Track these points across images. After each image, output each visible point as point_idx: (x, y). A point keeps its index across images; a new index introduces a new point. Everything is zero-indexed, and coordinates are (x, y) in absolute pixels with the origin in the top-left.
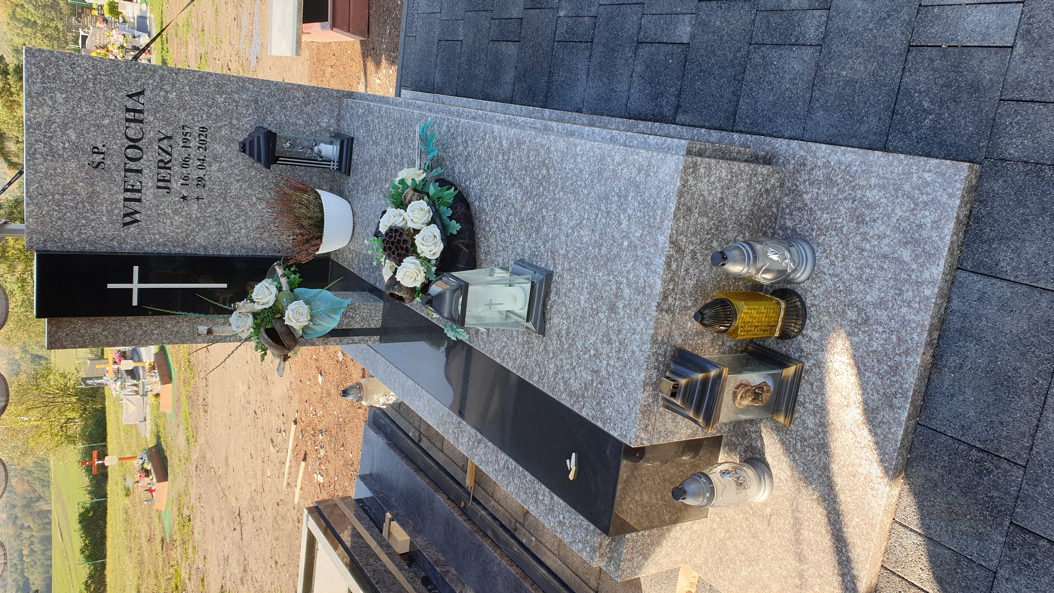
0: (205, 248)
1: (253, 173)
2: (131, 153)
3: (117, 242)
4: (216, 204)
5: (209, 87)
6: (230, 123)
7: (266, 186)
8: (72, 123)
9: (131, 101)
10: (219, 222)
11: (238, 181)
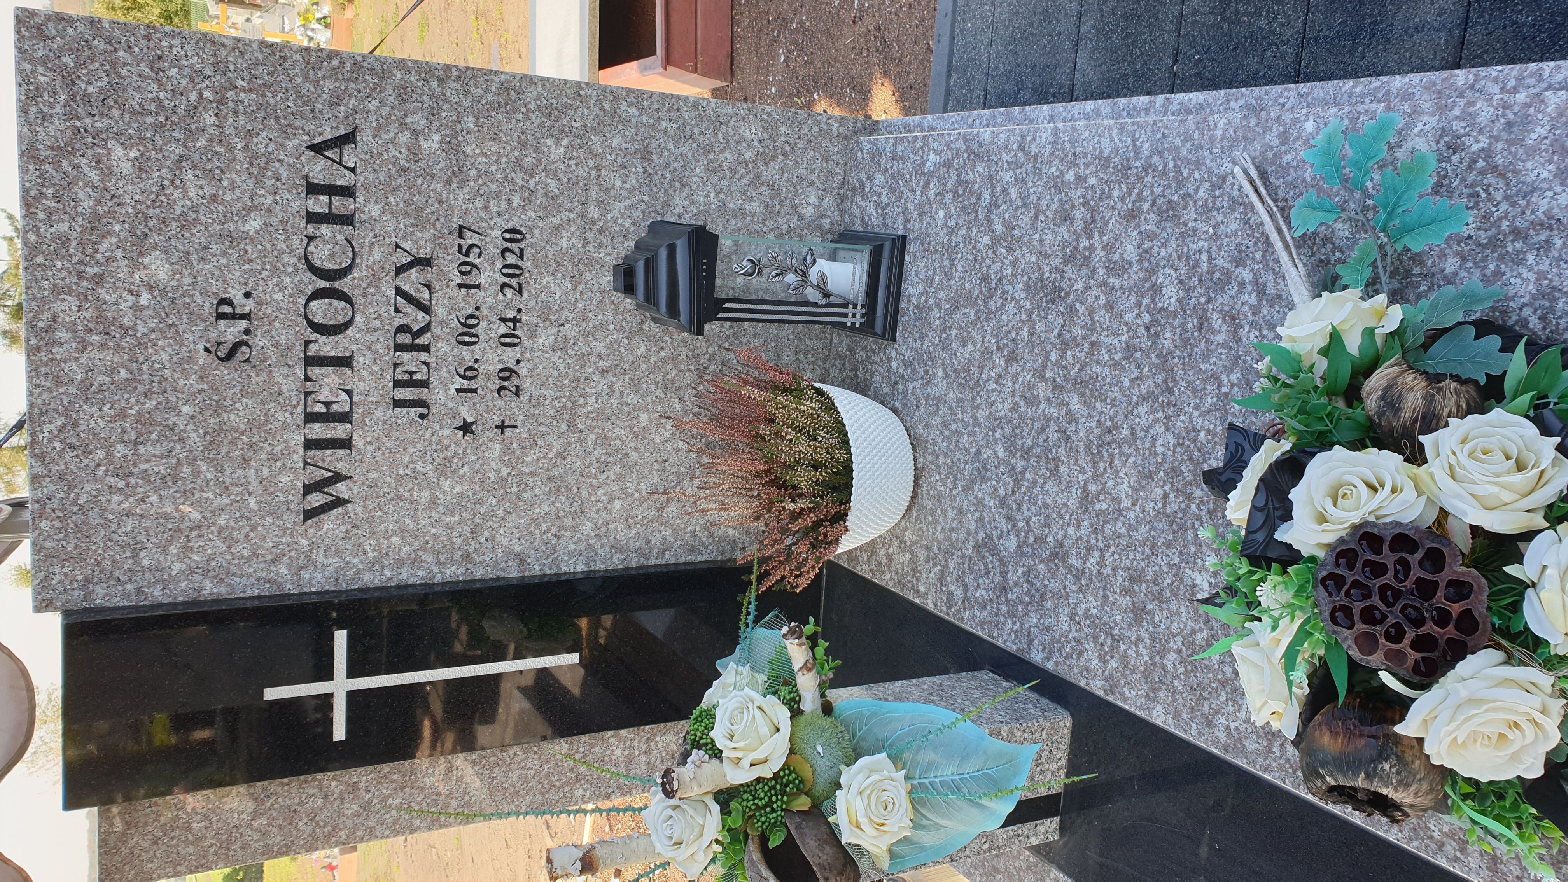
0: (521, 560)
1: (642, 350)
2: (321, 310)
3: (289, 567)
4: (549, 439)
5: (527, 117)
6: (582, 215)
7: (673, 381)
8: (160, 231)
9: (321, 162)
10: (557, 486)
11: (604, 372)
